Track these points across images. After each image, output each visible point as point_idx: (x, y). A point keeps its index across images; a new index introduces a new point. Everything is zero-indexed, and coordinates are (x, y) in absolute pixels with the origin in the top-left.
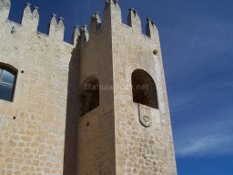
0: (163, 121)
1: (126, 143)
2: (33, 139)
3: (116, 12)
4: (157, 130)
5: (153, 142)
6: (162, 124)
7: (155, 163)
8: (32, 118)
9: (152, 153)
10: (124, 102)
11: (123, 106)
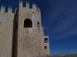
0: (33, 31)
1: (21, 37)
2: (5, 37)
3: (21, 4)
4: (31, 33)
5: (29, 36)
6: (33, 32)
7: (29, 41)
8: (4, 33)
9: (29, 39)
10: (21, 28)
11: (21, 29)
